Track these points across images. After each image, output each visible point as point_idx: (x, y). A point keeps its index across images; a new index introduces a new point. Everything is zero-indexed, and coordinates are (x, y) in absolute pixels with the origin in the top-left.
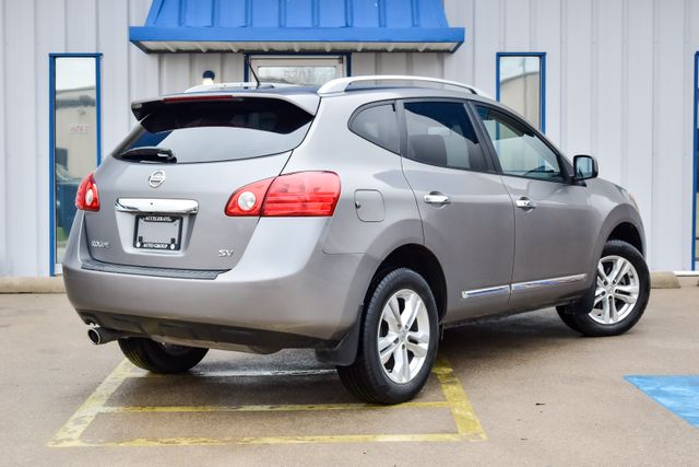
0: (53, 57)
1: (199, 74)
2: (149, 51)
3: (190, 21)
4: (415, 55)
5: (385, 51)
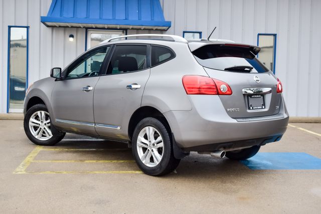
0: (10, 27)
1: (67, 36)
2: (48, 26)
3: (65, 15)
4: (152, 31)
5: (140, 29)
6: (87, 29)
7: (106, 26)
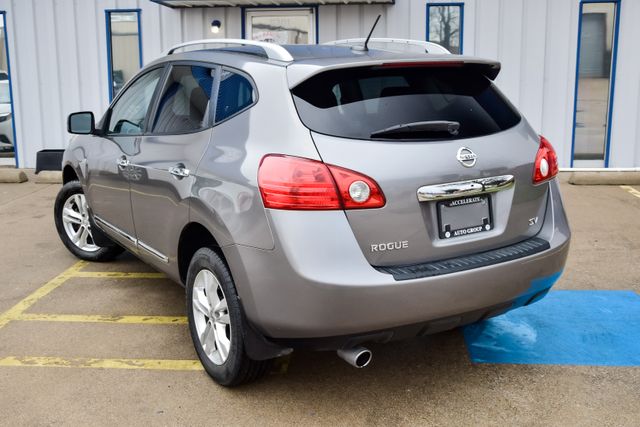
0: (109, 13)
1: (209, 22)
2: (173, 7)
4: (365, 6)
6: (244, 9)
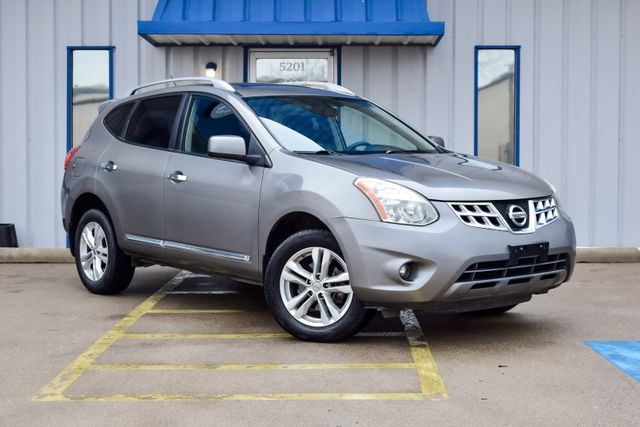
0: (71, 50)
1: (203, 66)
2: (157, 44)
3: (192, 17)
4: (400, 48)
5: (372, 44)
6: (247, 49)
7: (291, 40)
